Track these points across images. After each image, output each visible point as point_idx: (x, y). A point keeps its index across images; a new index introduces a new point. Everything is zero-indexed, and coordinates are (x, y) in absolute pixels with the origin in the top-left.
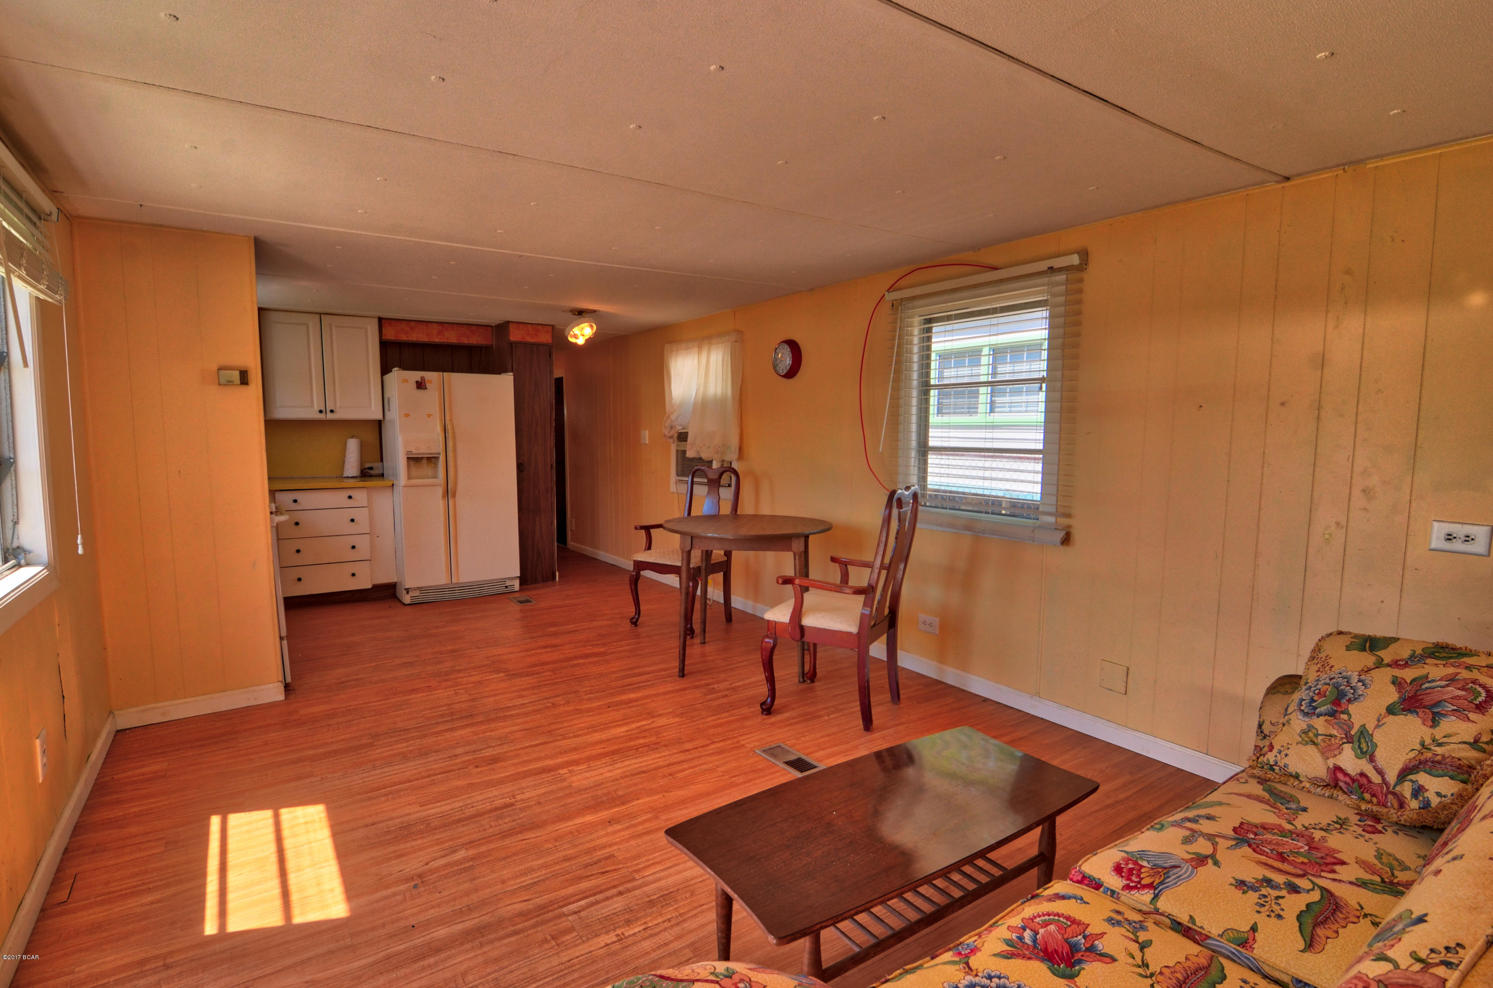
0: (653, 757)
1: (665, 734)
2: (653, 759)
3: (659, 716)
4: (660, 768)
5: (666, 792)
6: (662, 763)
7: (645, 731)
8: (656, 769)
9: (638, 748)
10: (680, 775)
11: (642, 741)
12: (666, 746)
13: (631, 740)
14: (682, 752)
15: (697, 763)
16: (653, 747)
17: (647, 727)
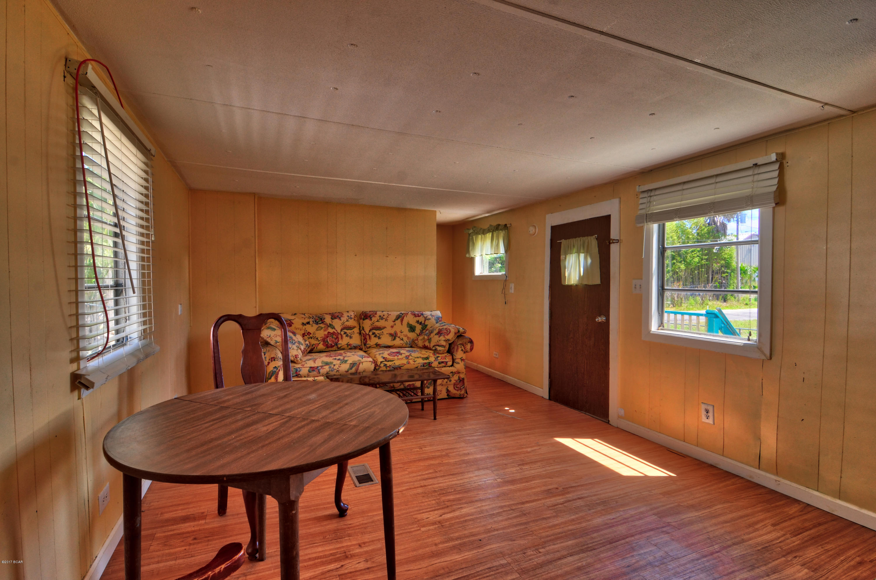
0: (445, 484)
1: (434, 502)
2: (445, 482)
3: (434, 523)
4: (442, 476)
5: (440, 463)
6: (440, 480)
7: (448, 507)
8: (444, 476)
9: (454, 491)
10: (431, 471)
11: (452, 497)
12: (435, 491)
13: (459, 499)
14: (425, 486)
15: (419, 477)
16: (443, 492)
17: (446, 510)
